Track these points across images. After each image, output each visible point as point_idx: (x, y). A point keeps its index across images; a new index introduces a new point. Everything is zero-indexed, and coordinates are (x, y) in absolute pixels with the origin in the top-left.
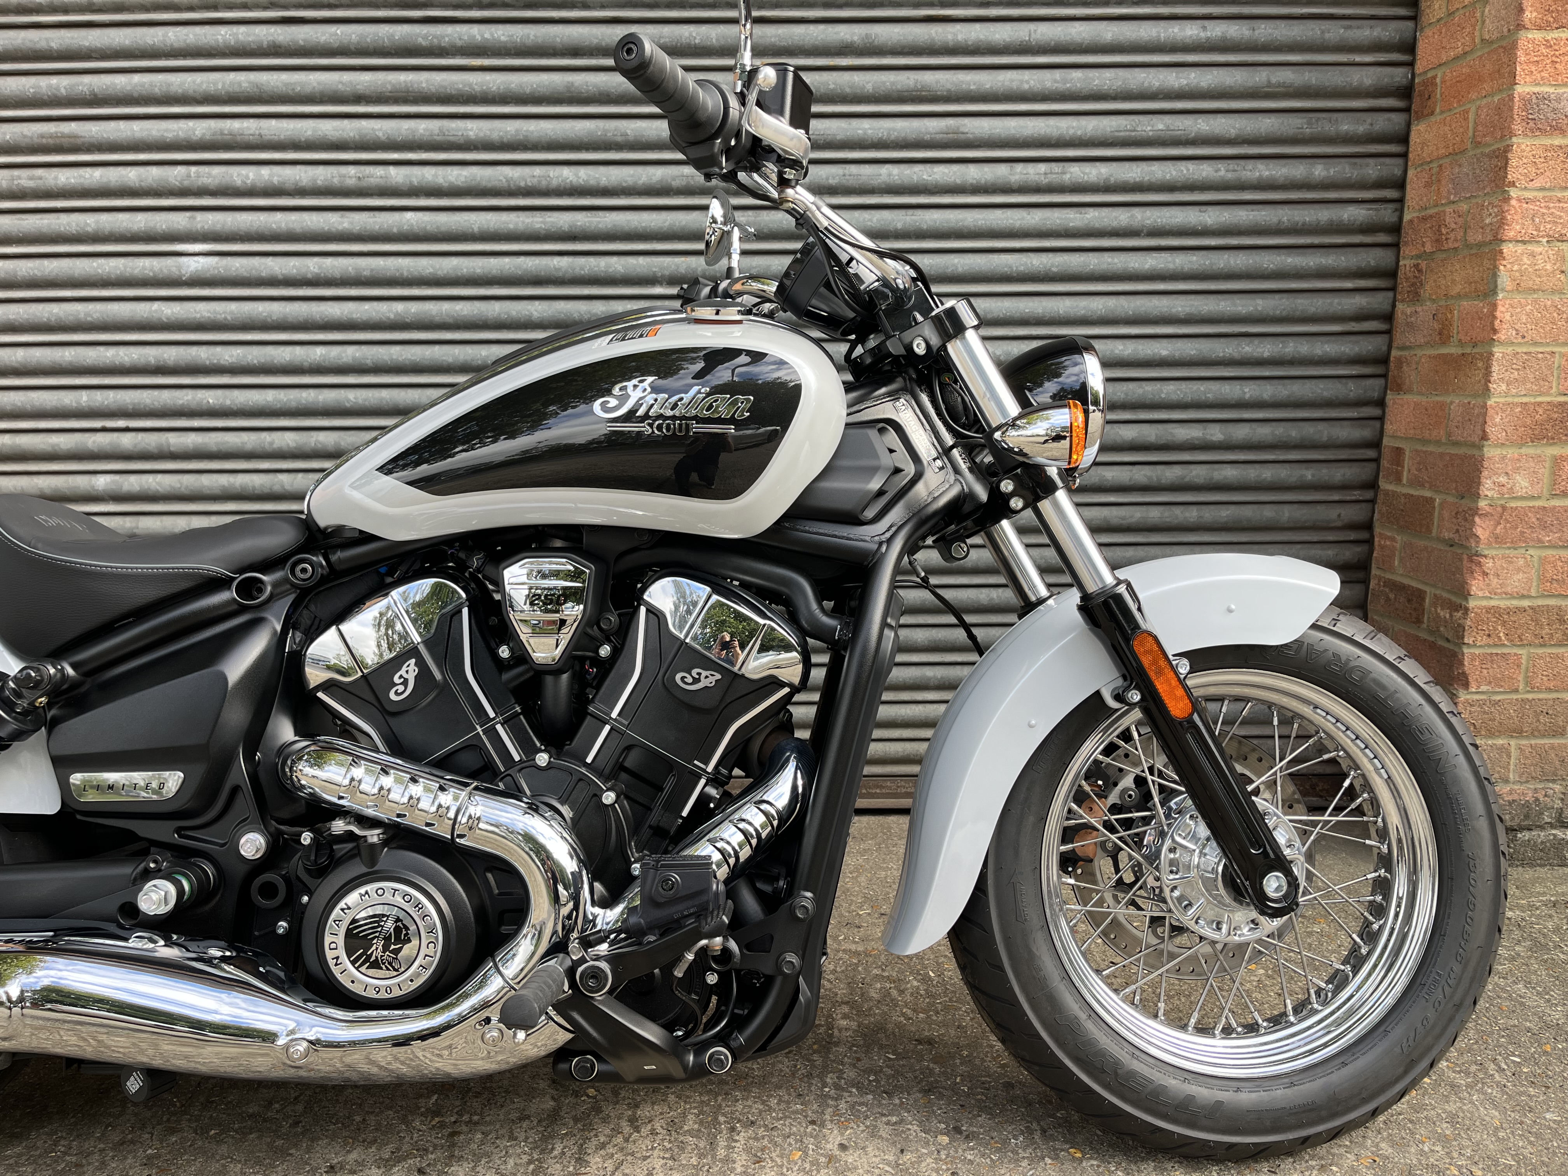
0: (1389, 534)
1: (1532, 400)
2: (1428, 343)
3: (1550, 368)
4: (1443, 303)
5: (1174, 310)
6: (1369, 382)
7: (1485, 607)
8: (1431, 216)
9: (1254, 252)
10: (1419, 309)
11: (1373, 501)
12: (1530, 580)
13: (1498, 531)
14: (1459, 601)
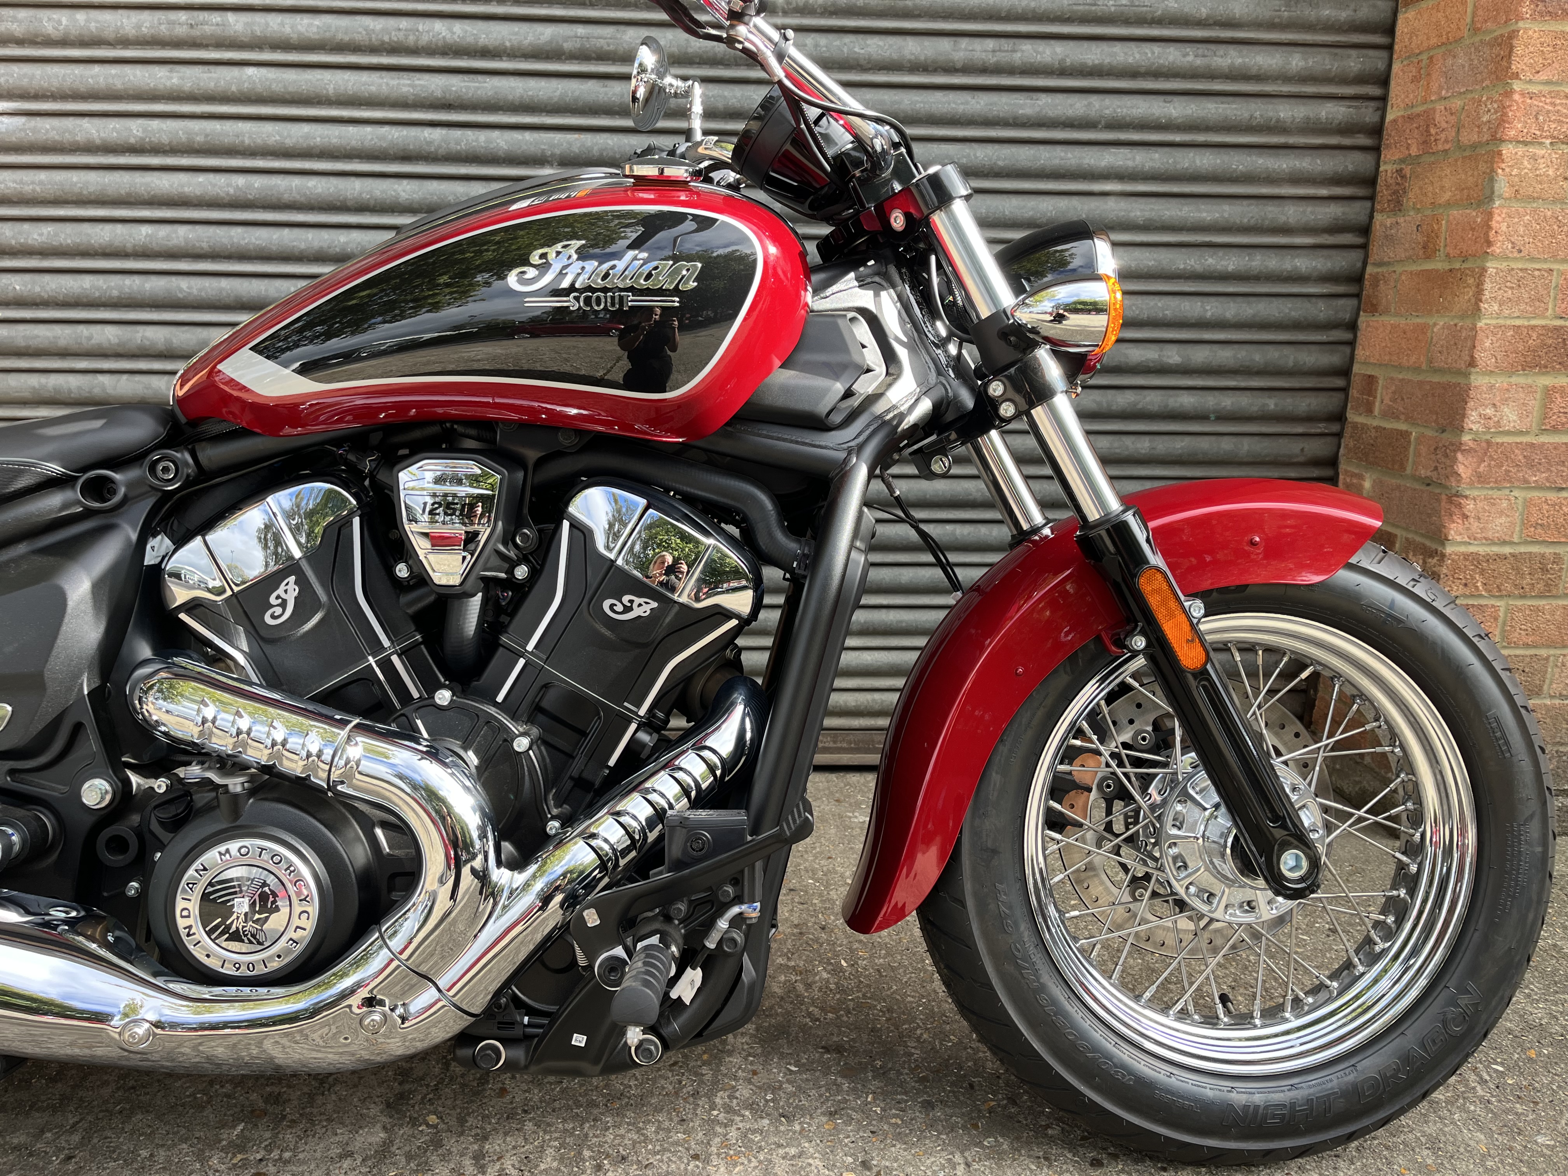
0: (1357, 471)
1: (1526, 323)
2: (1410, 257)
3: (1547, 287)
4: (1428, 212)
5: (1132, 214)
6: (1341, 302)
7: (1463, 554)
8: (1418, 115)
9: (1222, 150)
10: (1401, 220)
11: (1339, 435)
12: (1513, 524)
13: (1481, 469)
14: (1434, 546)
